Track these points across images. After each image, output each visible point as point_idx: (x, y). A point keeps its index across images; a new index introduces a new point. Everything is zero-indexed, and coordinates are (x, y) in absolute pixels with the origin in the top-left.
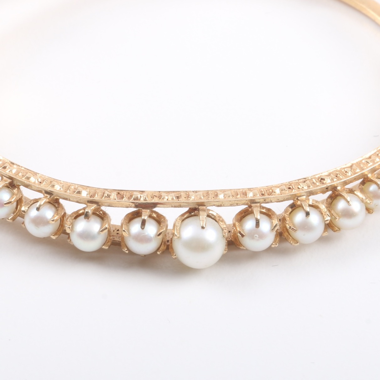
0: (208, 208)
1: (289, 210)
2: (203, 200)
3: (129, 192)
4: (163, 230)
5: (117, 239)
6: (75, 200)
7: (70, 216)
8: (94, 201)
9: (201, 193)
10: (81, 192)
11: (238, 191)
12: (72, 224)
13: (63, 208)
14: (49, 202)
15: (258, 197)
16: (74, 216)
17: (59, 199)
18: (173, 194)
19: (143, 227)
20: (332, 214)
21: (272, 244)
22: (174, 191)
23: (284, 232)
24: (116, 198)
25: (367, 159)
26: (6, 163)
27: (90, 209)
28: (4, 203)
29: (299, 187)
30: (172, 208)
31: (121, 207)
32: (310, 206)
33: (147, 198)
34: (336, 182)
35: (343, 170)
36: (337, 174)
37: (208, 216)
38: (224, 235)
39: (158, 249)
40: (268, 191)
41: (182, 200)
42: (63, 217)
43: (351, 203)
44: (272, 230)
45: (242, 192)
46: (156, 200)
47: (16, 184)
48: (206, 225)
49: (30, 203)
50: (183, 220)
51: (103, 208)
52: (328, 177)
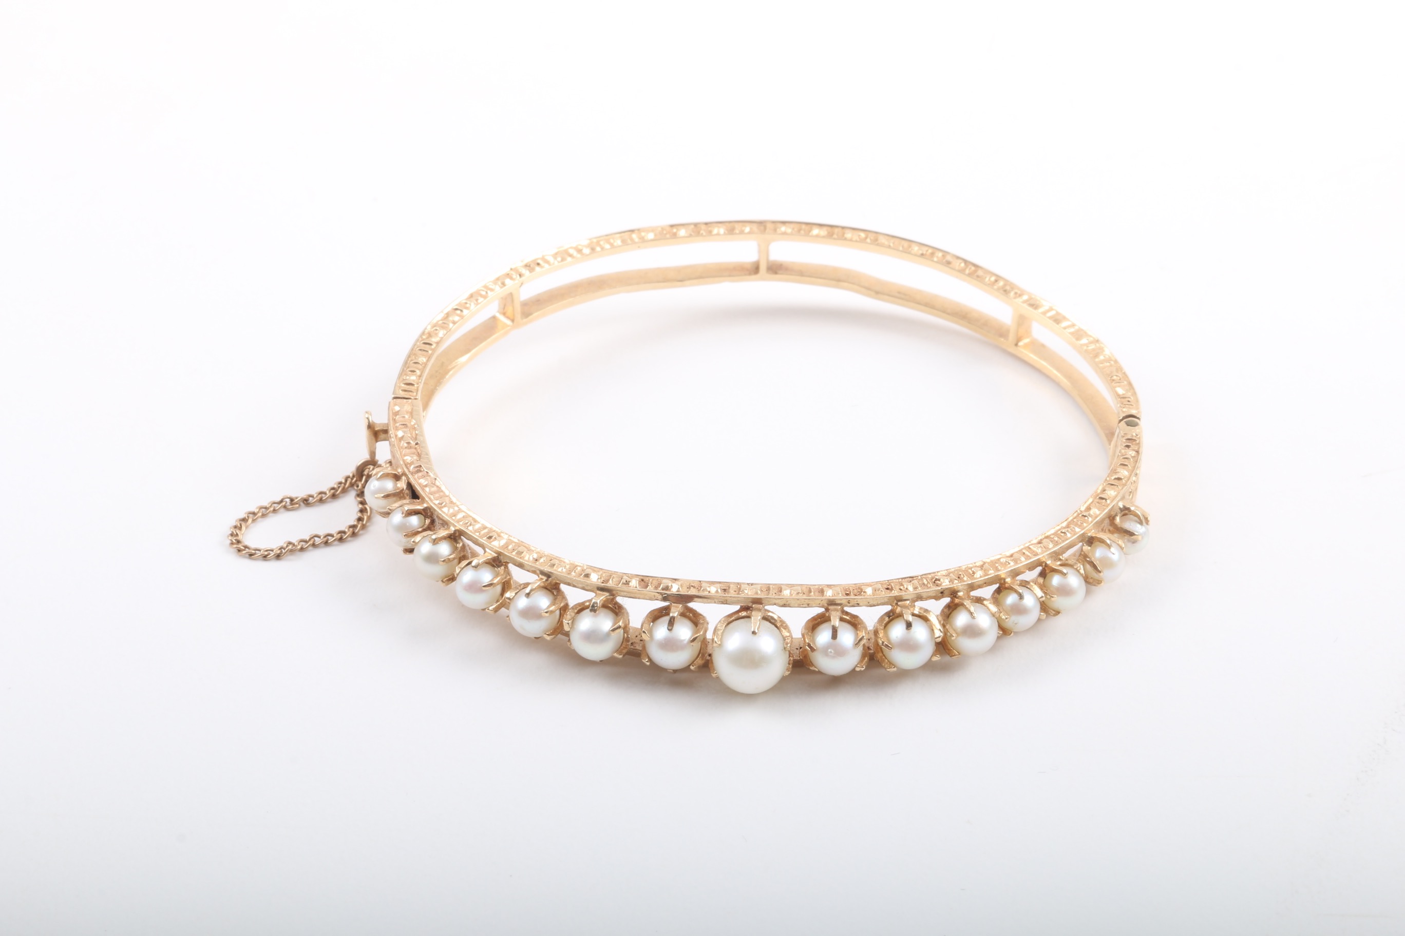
0: (767, 607)
1: (884, 619)
2: (761, 595)
3: (657, 579)
4: (699, 634)
5: (639, 647)
6: (580, 586)
7: (572, 608)
8: (606, 587)
9: (759, 587)
10: (590, 574)
11: (811, 587)
12: (573, 620)
13: (564, 598)
14: (545, 588)
15: (840, 597)
16: (578, 609)
17: (560, 584)
18: (718, 585)
19: (670, 628)
20: (947, 629)
21: (856, 666)
22: (720, 582)
23: (878, 653)
24: (638, 586)
25: (1007, 557)
26: (494, 531)
27: (600, 598)
28: (483, 585)
29: (902, 587)
30: (715, 604)
31: (644, 599)
32: (913, 615)
33: (681, 588)
34: (957, 585)
35: (970, 571)
36: (960, 575)
37: (766, 618)
38: (785, 646)
39: (692, 663)
40: (855, 591)
41: (732, 593)
42: (564, 609)
43: (975, 615)
44: (856, 644)
45: (818, 589)
46: (693, 592)
47: (503, 561)
48: (759, 629)
49: (519, 588)
50: (729, 624)
51: (619, 600)
52: (946, 577)
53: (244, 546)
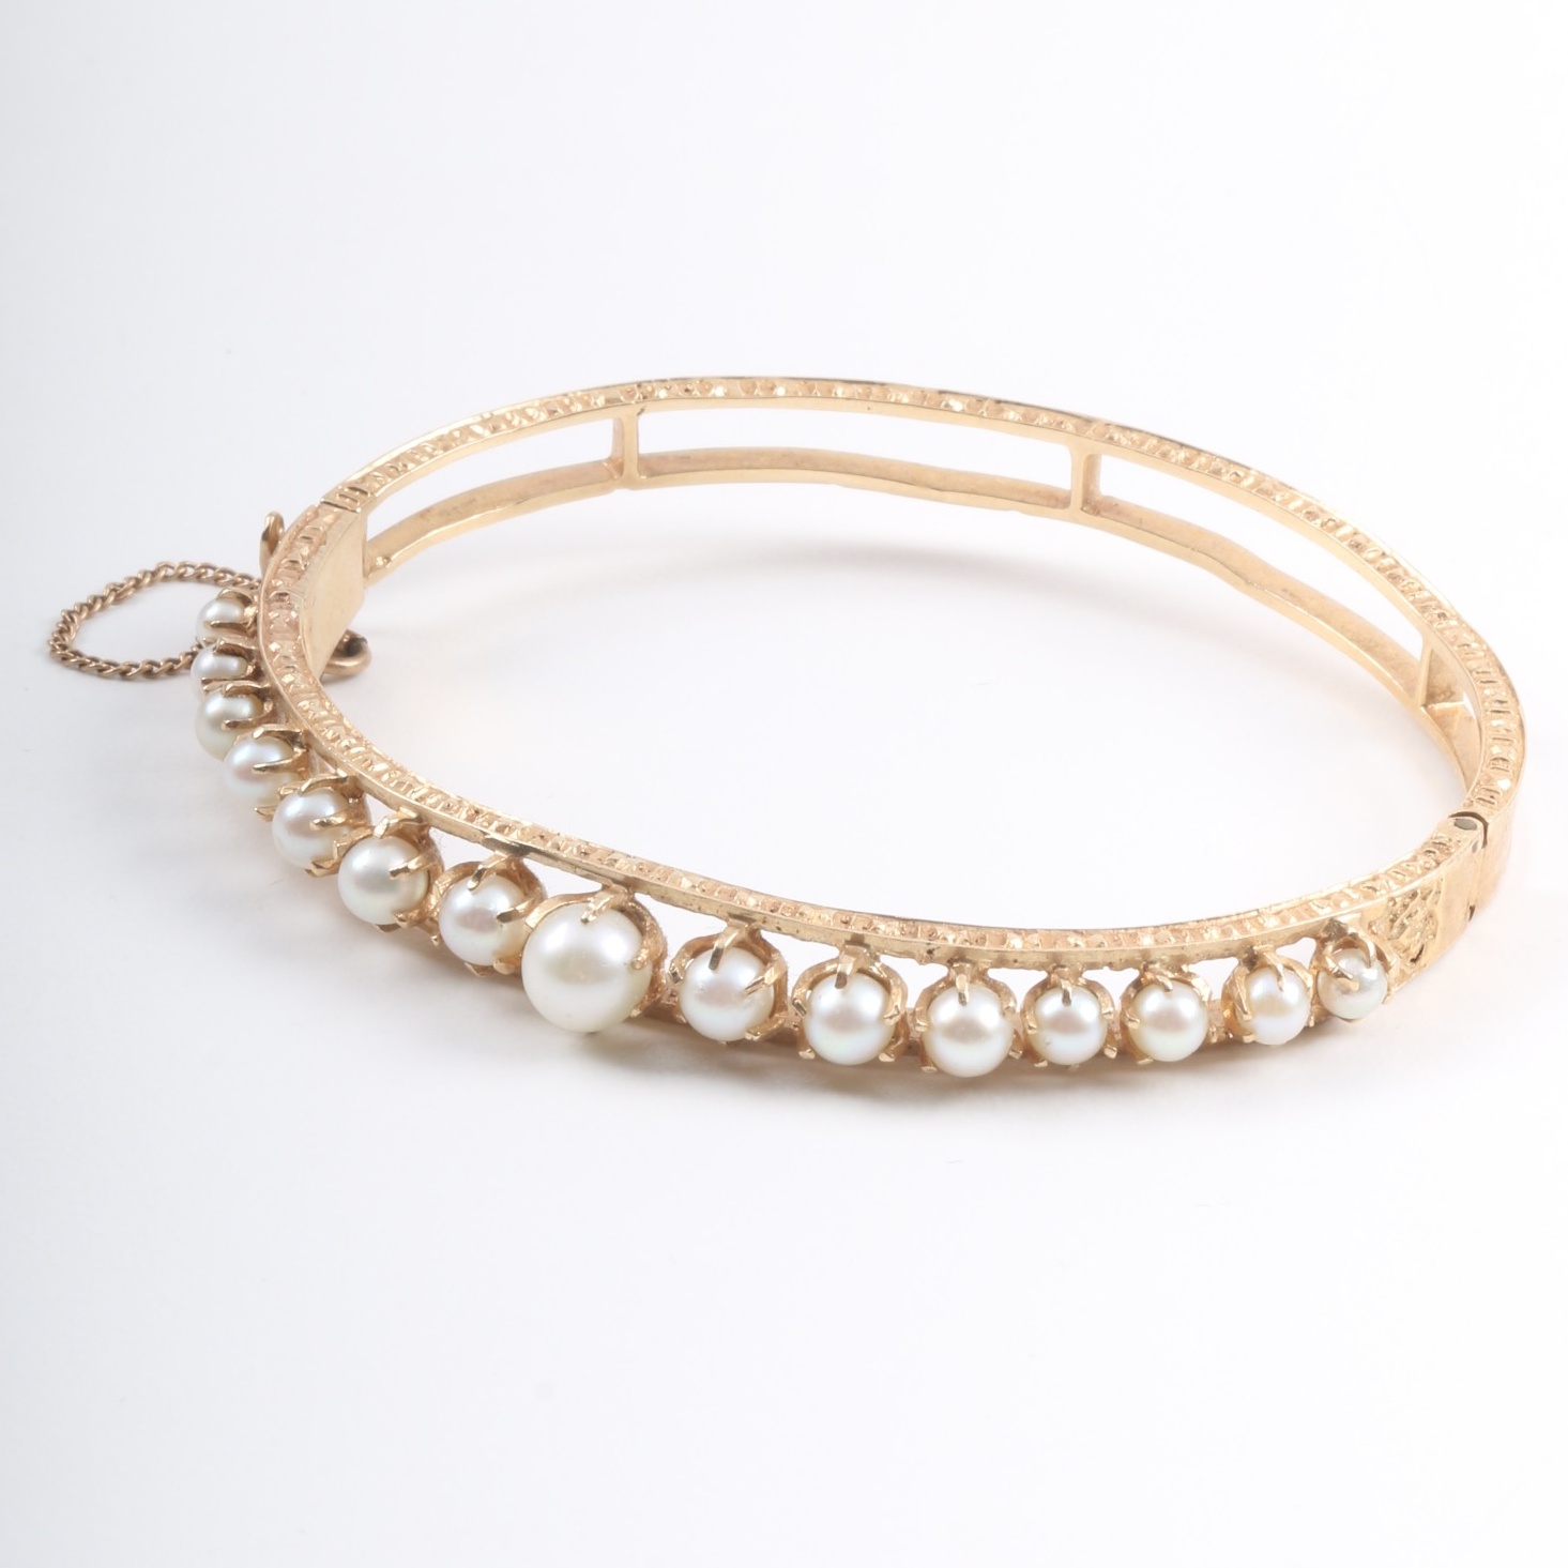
0: (636, 896)
2: (637, 874)
3: (493, 811)
4: (514, 909)
17: (364, 792)
18: (577, 844)
19: (471, 886)
21: (748, 1030)
24: (463, 817)
30: (564, 871)
31: (465, 839)
37: (622, 909)
41: (597, 860)
46: (537, 843)
47: (304, 741)
53: (72, 652)
